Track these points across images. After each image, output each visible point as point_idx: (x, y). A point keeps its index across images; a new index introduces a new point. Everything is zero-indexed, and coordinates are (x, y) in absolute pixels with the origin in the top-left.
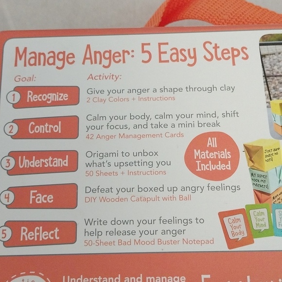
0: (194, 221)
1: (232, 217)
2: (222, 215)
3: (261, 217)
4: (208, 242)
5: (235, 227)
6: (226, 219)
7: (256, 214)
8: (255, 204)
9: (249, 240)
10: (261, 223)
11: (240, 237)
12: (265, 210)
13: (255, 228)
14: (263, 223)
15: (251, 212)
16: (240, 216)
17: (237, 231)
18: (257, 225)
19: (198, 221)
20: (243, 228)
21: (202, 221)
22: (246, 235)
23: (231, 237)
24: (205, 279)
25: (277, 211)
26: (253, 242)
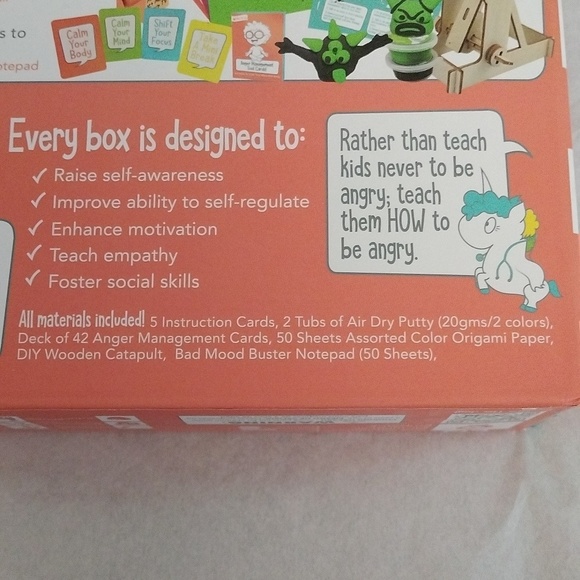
0: (9, 34)
1: (74, 29)
2: (57, 25)
3: (123, 29)
4: (28, 67)
5: (78, 45)
6: (63, 32)
7: (115, 23)
8: (115, 7)
9: (98, 65)
10: (122, 37)
11: (84, 60)
12: (131, 18)
13: (111, 46)
14: (126, 38)
15: (108, 21)
16: (89, 27)
17: (81, 49)
18: (115, 41)
19: (16, 34)
20: (91, 46)
21: (22, 34)
22: (94, 56)
23: (69, 60)
24: (15, 123)
25: (152, 19)
26: (104, 67)
